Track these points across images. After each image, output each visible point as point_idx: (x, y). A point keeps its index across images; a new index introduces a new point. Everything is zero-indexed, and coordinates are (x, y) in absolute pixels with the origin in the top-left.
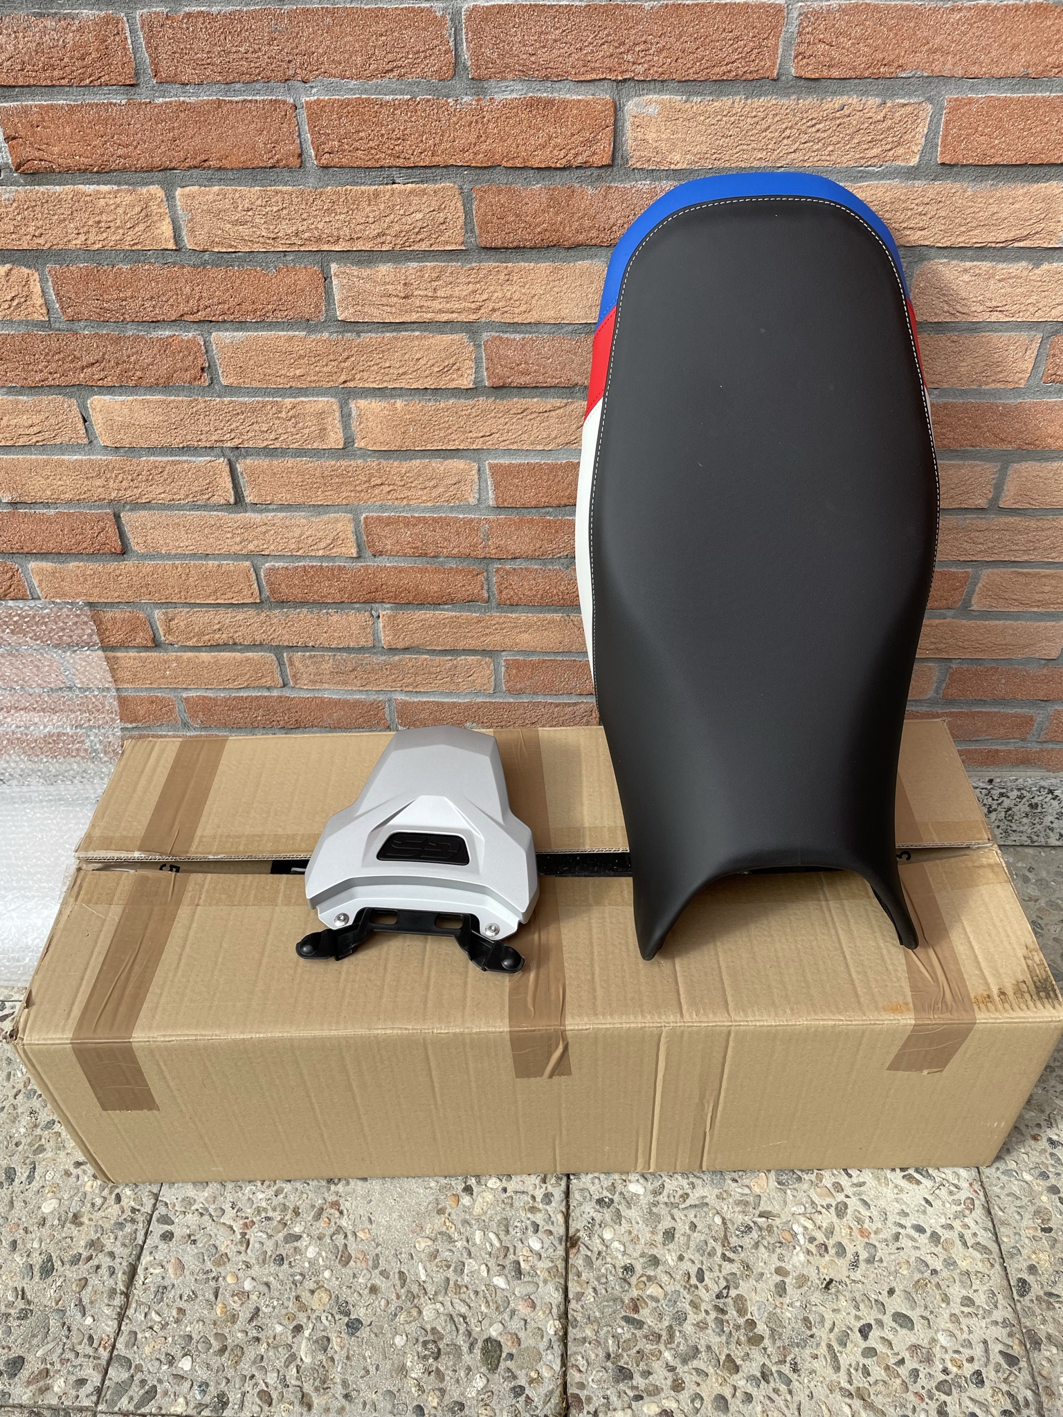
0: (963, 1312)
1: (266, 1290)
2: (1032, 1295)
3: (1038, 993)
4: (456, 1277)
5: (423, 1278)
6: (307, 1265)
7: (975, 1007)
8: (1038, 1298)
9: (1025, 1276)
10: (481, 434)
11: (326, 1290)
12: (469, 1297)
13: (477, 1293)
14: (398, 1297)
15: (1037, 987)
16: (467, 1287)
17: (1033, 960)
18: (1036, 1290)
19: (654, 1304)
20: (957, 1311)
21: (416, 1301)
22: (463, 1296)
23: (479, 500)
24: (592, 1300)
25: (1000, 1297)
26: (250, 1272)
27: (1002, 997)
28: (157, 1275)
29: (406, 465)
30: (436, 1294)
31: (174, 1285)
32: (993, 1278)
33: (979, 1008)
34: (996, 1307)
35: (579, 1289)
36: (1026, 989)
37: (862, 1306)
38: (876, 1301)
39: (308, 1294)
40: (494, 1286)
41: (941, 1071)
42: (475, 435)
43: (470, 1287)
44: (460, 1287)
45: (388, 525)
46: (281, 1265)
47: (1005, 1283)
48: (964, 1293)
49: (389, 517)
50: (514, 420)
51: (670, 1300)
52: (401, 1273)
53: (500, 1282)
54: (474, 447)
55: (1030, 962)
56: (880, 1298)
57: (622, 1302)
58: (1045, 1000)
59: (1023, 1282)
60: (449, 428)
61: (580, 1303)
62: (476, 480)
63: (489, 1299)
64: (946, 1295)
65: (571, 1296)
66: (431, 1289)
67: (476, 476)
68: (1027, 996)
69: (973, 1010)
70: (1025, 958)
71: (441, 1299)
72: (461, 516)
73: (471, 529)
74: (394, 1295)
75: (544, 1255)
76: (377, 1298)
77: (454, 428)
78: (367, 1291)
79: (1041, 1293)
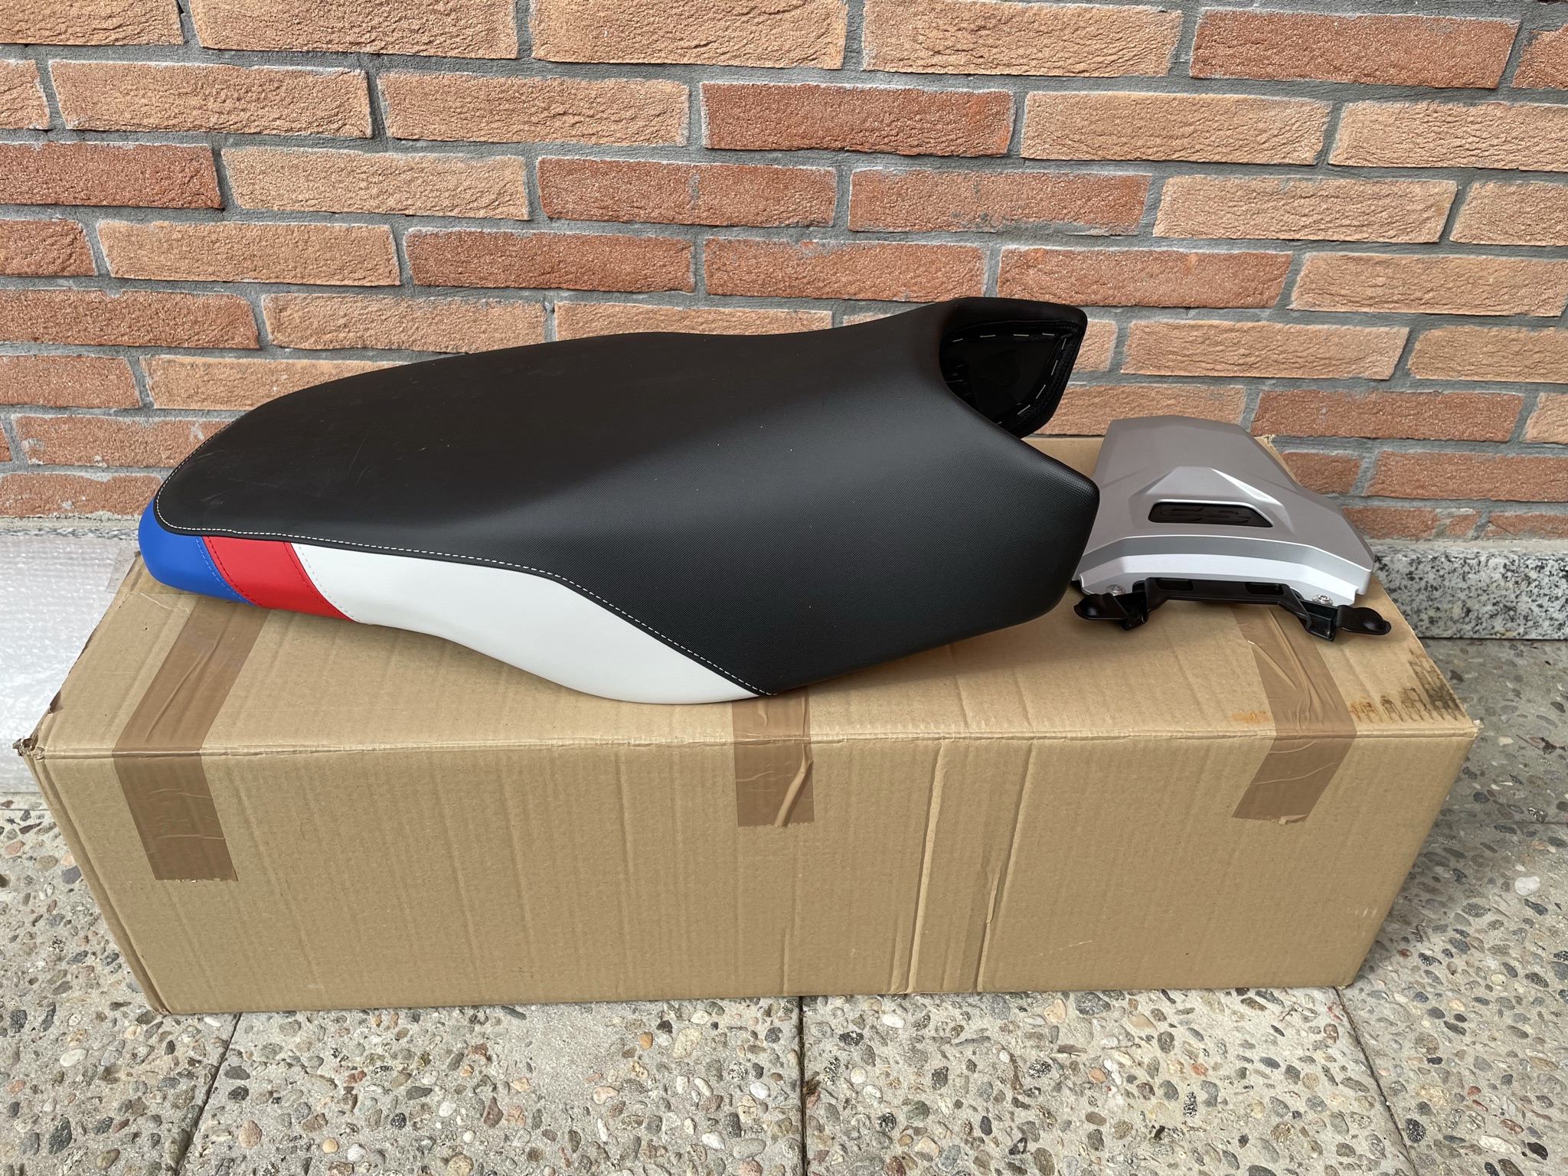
0: (1341, 1164)
1: (379, 1160)
2: (1428, 1140)
3: (1433, 703)
4: (650, 1136)
5: (604, 1138)
6: (439, 1126)
7: (1354, 717)
8: (1437, 1143)
9: (1416, 1117)
10: (695, 43)
11: (466, 1157)
12: (669, 1161)
13: (679, 1155)
14: (569, 1164)
15: (1430, 696)
16: (665, 1148)
17: (1421, 666)
18: (1432, 1133)
19: (926, 1164)
20: (1333, 1162)
21: (593, 1169)
22: (660, 1160)
23: (688, 139)
24: (840, 1160)
25: (1387, 1143)
26: (357, 1137)
27: (1387, 705)
28: (221, 1144)
29: (598, 85)
30: (622, 1158)
31: (245, 1157)
32: (1375, 1121)
33: (1359, 718)
34: (1383, 1154)
35: (821, 1147)
36: (1417, 698)
37: (1206, 1159)
38: (1224, 1152)
39: (440, 1164)
40: (704, 1146)
41: (1303, 819)
42: (687, 44)
43: (670, 1148)
44: (656, 1149)
45: (570, 173)
46: (401, 1127)
47: (1391, 1125)
48: (1340, 1139)
49: (572, 162)
50: (738, 24)
51: (947, 1158)
52: (573, 1134)
53: (711, 1140)
54: (685, 61)
55: (1418, 669)
56: (1230, 1148)
57: (882, 1161)
58: (1443, 710)
59: (1414, 1125)
60: (654, 33)
61: (824, 1164)
62: (687, 110)
63: (697, 1163)
64: (1316, 1143)
65: (810, 1155)
66: (615, 1153)
67: (686, 105)
68: (1419, 705)
69: (1352, 721)
70: (1411, 664)
71: (628, 1164)
72: (665, 162)
73: (678, 181)
74: (562, 1163)
75: (771, 1105)
76: (538, 1166)
77: (661, 33)
78: (524, 1157)
79: (1440, 1137)
